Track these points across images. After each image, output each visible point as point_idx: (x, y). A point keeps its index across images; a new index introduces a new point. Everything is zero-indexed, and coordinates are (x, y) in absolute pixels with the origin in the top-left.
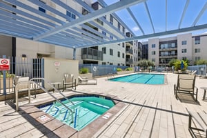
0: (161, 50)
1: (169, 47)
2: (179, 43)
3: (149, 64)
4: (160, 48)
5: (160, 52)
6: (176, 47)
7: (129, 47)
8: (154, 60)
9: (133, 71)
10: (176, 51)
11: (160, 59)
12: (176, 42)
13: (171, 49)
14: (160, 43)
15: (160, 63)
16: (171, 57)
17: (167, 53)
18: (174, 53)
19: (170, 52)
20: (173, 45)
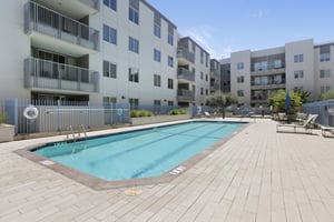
0: (254, 74)
1: (269, 68)
2: (289, 60)
3: (229, 102)
4: (252, 70)
5: (253, 78)
6: (284, 66)
7: (187, 67)
8: (240, 93)
9: (188, 116)
10: (284, 76)
11: (253, 91)
12: (282, 57)
13: (274, 72)
14: (253, 61)
15: (253, 98)
16: (274, 86)
17: (266, 80)
18: (279, 79)
19: (272, 77)
20: (278, 63)
